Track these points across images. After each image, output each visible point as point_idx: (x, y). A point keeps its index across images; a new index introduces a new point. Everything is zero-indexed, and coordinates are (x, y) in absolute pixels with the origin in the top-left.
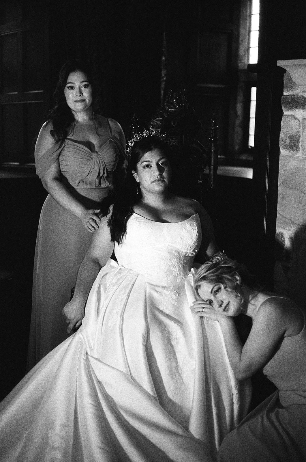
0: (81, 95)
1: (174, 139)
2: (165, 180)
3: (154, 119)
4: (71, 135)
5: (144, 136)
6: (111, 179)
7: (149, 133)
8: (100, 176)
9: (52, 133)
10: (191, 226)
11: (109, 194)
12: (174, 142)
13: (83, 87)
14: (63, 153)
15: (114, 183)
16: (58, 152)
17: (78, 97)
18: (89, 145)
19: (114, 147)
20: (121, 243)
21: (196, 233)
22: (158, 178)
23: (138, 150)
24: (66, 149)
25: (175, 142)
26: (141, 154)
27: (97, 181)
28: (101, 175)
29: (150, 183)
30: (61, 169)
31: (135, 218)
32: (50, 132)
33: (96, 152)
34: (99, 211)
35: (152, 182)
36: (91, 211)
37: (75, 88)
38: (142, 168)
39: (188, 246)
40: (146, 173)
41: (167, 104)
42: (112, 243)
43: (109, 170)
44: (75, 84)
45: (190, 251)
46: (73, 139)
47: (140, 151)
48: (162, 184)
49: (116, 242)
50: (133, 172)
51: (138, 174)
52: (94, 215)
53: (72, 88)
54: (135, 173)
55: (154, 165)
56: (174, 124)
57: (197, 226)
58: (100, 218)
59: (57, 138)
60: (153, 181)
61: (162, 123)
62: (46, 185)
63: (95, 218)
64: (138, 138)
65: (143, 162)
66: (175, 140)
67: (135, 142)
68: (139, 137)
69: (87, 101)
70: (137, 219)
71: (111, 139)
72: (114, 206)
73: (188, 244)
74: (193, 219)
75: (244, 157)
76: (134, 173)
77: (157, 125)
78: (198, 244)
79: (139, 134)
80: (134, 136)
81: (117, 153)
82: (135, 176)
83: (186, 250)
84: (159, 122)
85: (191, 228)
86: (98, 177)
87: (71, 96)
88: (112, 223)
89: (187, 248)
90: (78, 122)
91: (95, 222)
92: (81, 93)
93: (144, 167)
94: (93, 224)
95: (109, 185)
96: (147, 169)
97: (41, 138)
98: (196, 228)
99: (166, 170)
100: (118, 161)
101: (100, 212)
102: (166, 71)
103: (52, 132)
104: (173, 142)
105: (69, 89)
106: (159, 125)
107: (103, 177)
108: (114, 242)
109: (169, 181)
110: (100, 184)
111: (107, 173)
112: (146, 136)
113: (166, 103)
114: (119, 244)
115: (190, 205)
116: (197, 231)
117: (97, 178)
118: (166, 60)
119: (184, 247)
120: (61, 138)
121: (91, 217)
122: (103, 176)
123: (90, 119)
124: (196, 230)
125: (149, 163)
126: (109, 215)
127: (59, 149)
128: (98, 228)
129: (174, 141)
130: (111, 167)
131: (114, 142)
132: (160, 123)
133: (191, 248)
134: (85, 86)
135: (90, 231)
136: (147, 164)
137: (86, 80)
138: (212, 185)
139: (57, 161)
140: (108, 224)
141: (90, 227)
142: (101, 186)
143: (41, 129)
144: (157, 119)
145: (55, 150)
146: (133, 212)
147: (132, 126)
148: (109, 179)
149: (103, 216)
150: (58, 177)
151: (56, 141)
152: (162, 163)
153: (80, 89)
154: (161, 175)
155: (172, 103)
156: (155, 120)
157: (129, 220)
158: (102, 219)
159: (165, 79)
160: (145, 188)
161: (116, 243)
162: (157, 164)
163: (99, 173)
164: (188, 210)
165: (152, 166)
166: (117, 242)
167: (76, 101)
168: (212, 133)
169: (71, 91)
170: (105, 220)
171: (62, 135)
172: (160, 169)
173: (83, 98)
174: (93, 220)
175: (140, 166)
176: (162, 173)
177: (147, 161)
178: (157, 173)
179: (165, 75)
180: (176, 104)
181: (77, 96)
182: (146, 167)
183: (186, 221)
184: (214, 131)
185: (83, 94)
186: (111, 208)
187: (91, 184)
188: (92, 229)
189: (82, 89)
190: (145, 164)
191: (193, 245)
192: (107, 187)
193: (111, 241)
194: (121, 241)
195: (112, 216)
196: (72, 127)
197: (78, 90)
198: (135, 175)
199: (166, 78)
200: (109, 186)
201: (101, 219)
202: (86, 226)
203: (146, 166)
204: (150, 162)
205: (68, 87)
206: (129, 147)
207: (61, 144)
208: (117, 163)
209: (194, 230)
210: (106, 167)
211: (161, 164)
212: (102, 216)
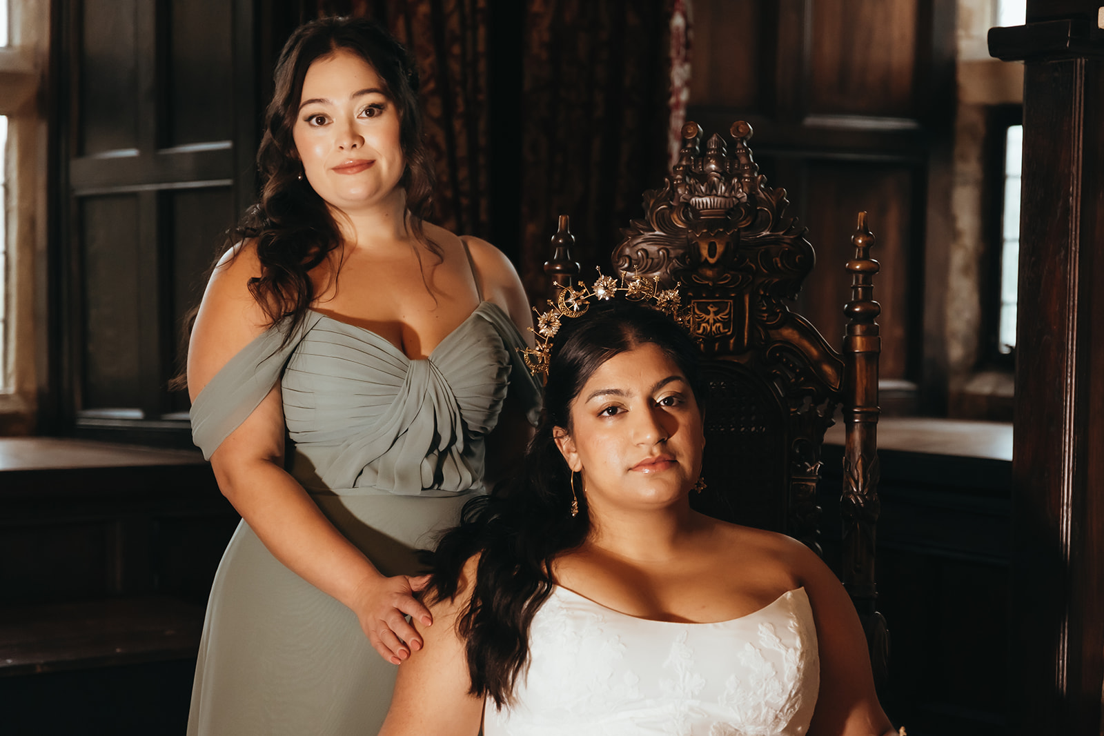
0: (358, 146)
1: (712, 310)
2: (681, 461)
3: (634, 237)
4: (327, 296)
5: (595, 297)
6: (479, 463)
7: (618, 285)
8: (439, 450)
9: (257, 287)
10: (775, 634)
11: (463, 516)
12: (711, 321)
13: (364, 115)
14: (297, 363)
15: (490, 475)
16: (278, 360)
17: (345, 152)
18: (400, 335)
19: (491, 339)
20: (506, 700)
21: (798, 660)
22: (651, 454)
23: (574, 352)
24: (308, 346)
25: (715, 322)
26: (587, 366)
27: (428, 467)
28: (442, 446)
29: (619, 471)
30: (290, 426)
31: (563, 606)
32: (249, 285)
33: (426, 358)
34: (425, 580)
35: (630, 469)
36: (396, 584)
37: (334, 120)
38: (591, 420)
39: (764, 711)
40: (606, 437)
41: (684, 180)
42: (473, 702)
43: (473, 426)
44: (332, 104)
45: (773, 730)
46: (336, 311)
47: (581, 354)
48: (670, 476)
49: (488, 699)
50: (557, 431)
51: (574, 440)
52: (405, 597)
53: (322, 120)
54: (562, 437)
55: (637, 406)
56: (712, 252)
57: (800, 633)
58: (428, 606)
59: (274, 307)
60: (634, 463)
61: (667, 251)
62: (229, 480)
63: (411, 609)
64: (576, 306)
65: (596, 394)
66: (716, 313)
67: (564, 319)
68: (577, 299)
69: (383, 164)
70: (567, 609)
71: (480, 313)
72: (480, 561)
73: (766, 703)
74: (784, 605)
75: (985, 385)
76: (558, 438)
77: (647, 257)
78: (804, 701)
79: (579, 289)
80: (561, 299)
81: (500, 362)
82: (564, 447)
83: (759, 725)
84: (654, 248)
85: (778, 640)
86: (430, 451)
87: (318, 151)
88: (474, 624)
89: (762, 719)
90: (354, 249)
91: (411, 624)
92: (357, 138)
93: (599, 414)
94: (404, 632)
95: (474, 481)
96: (610, 422)
97: (214, 308)
98: (798, 643)
99: (685, 426)
100: (505, 392)
101: (429, 587)
102: (687, 67)
103: (257, 284)
104: (708, 322)
105: (312, 125)
106: (653, 259)
107: (449, 455)
108: (479, 695)
109: (694, 464)
110: (438, 478)
111: (467, 440)
112: (607, 299)
113: (679, 176)
114: (499, 707)
115: (775, 555)
116: (798, 653)
117: (427, 456)
118: (688, 26)
119: (749, 714)
120: (291, 306)
121: (395, 604)
122: (449, 448)
123: (401, 237)
124: (795, 649)
125: (620, 397)
126: (463, 599)
127: (282, 348)
128: (422, 647)
129: (711, 317)
130: (481, 417)
131: (491, 323)
132: (658, 251)
133: (776, 717)
134: (372, 111)
135: (389, 658)
136: (608, 401)
137: (372, 84)
138: (857, 483)
139: (274, 392)
140: (460, 630)
141: (392, 642)
142: (443, 487)
143: (215, 271)
144: (648, 235)
145: (267, 352)
146: (552, 582)
147: (553, 263)
148: (474, 463)
149: (440, 598)
150: (278, 454)
151: (271, 316)
152: (669, 401)
153: (351, 123)
154: (663, 442)
155: (704, 177)
156: (640, 240)
157: (538, 613)
158: (436, 610)
159: (684, 96)
160: (601, 492)
161: (490, 702)
162: (651, 403)
163: (437, 438)
164: (767, 574)
165: (631, 408)
166: (493, 699)
167: (340, 169)
168: (856, 288)
169: (320, 132)
170: (449, 613)
171: (296, 296)
172: (662, 422)
173: (366, 157)
174: (404, 615)
175: (582, 409)
176: (670, 436)
177: (609, 392)
178: (650, 435)
179: (688, 84)
180: (720, 179)
181: (342, 148)
182: (606, 414)
183: (755, 617)
184: (861, 276)
185: (363, 141)
186: (470, 569)
187: (404, 477)
188: (398, 649)
189: (359, 121)
190: (601, 401)
191: (787, 707)
192: (466, 491)
193: (470, 693)
194: (509, 694)
195: (473, 601)
196: (333, 270)
197: (345, 127)
198: (564, 445)
199: (692, 95)
200: (473, 487)
201: (431, 610)
202: (374, 639)
203: (607, 410)
204: (622, 394)
205: (309, 119)
206: (540, 339)
207: (291, 329)
208: (501, 403)
209: (787, 648)
210: (461, 414)
211: (664, 400)
212: (434, 599)
